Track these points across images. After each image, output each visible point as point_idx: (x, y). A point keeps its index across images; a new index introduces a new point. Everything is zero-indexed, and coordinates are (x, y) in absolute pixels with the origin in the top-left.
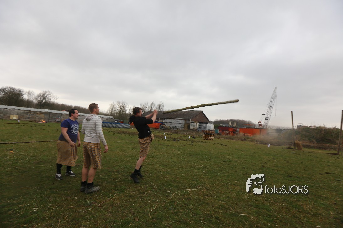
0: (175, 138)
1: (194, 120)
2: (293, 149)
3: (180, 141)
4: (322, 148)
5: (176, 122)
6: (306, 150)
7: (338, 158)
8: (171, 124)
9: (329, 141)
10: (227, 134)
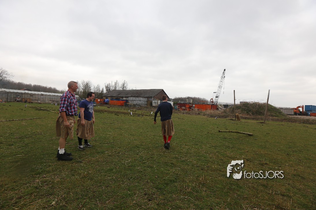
0: (139, 114)
1: (155, 98)
2: (234, 120)
3: (144, 116)
4: (256, 119)
5: (140, 100)
6: (243, 120)
7: (263, 125)
8: (134, 101)
9: (261, 113)
10: (184, 110)
